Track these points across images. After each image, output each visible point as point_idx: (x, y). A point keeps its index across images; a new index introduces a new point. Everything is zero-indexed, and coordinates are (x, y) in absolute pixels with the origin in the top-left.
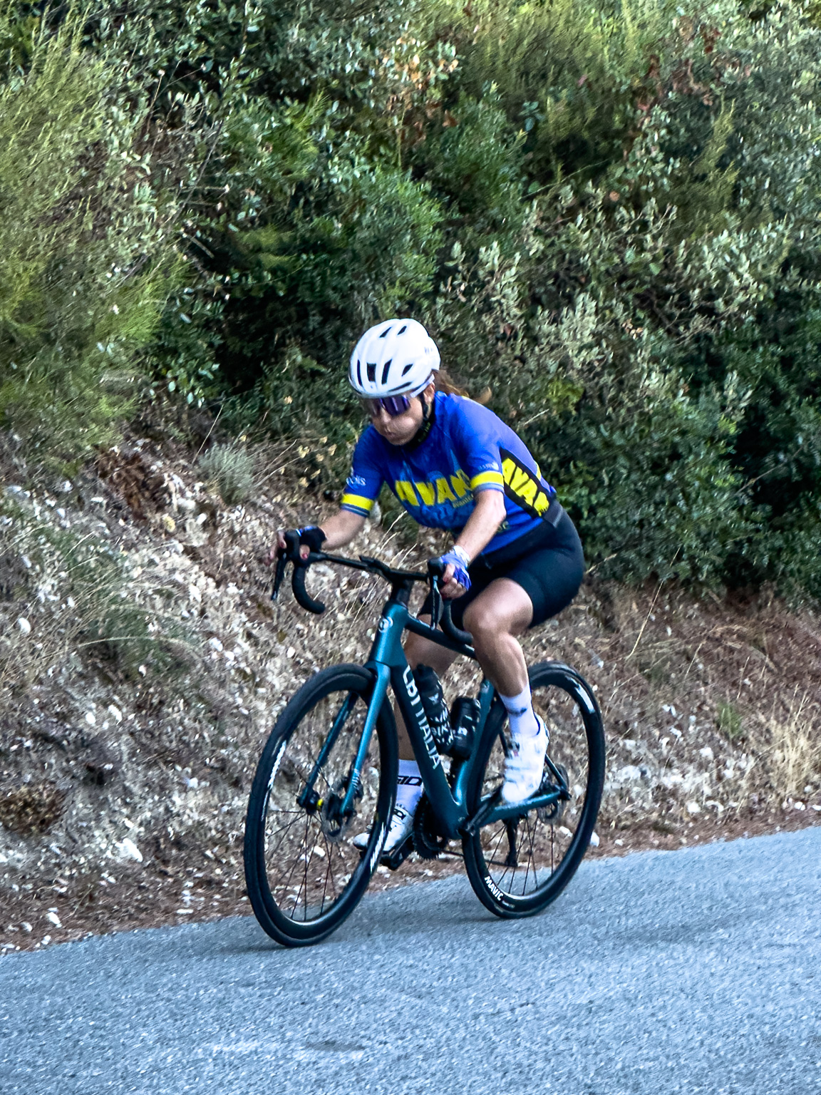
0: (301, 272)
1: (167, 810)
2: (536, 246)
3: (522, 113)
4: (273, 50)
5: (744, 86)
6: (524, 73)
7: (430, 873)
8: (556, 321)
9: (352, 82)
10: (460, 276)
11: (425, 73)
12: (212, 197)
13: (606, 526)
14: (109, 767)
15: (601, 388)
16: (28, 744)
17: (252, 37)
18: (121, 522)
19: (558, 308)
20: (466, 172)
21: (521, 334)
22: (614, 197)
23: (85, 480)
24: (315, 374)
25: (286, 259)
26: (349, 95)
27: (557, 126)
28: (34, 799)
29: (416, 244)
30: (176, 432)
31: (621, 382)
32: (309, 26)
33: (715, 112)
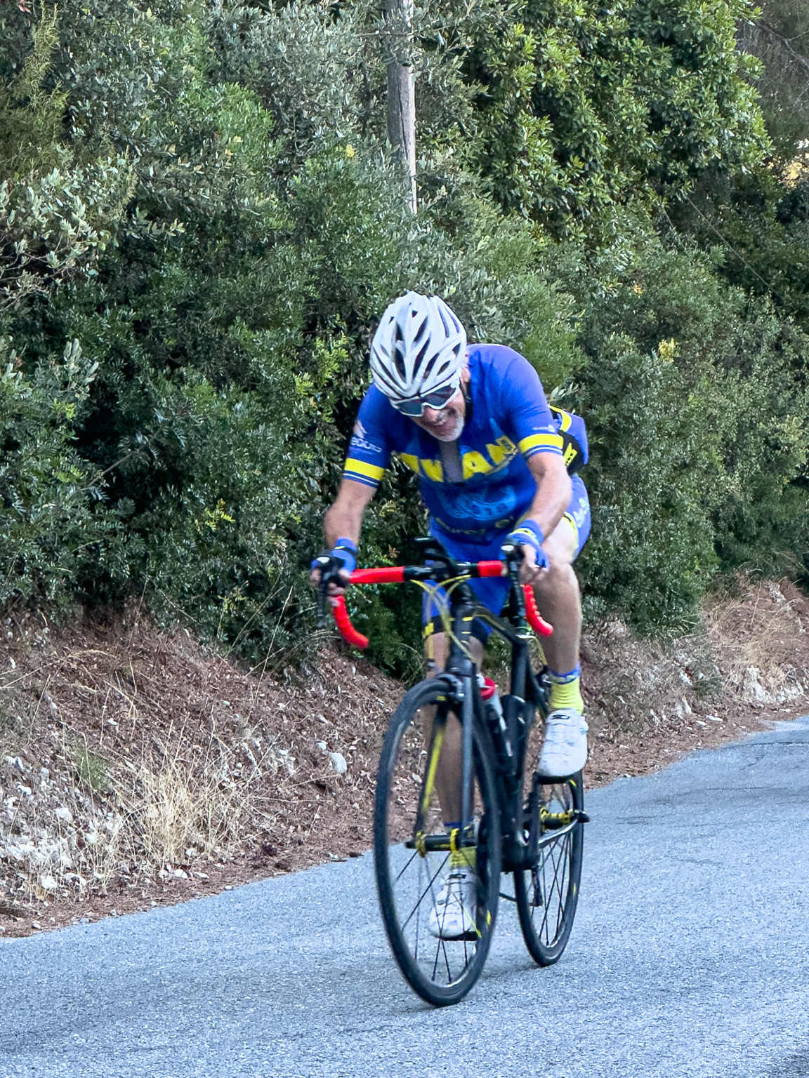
33: (35, 20)
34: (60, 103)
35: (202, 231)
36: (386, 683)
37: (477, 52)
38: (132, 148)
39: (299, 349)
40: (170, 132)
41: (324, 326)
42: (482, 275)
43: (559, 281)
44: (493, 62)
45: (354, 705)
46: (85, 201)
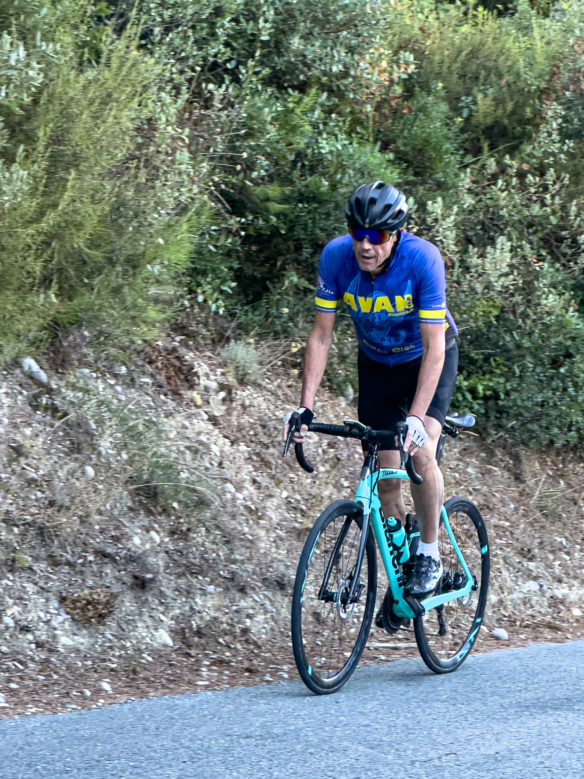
0: (297, 217)
1: (192, 608)
2: (469, 201)
3: (460, 105)
4: (280, 55)
6: (462, 76)
7: (383, 658)
8: (482, 256)
9: (338, 80)
11: (391, 74)
12: (233, 160)
13: (518, 406)
14: (149, 576)
15: (514, 306)
16: (91, 558)
17: (265, 44)
18: (162, 397)
19: (485, 246)
20: (419, 147)
21: (457, 264)
22: (525, 167)
23: (137, 366)
24: (307, 291)
25: (286, 206)
26: (335, 88)
27: (486, 115)
28: (94, 599)
30: (204, 331)
31: (529, 301)
32: (307, 37)
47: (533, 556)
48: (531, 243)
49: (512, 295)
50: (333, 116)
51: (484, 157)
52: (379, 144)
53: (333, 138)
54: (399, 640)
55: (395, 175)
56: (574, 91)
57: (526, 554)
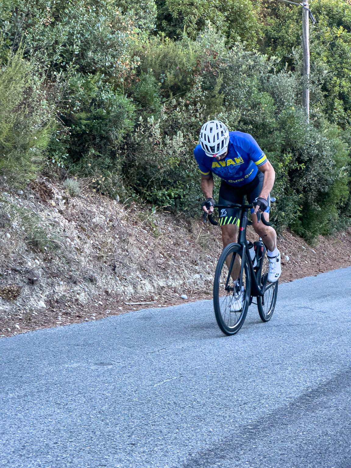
0: (93, 126)
2: (165, 117)
3: (160, 77)
4: (84, 59)
5: (226, 69)
6: (161, 66)
8: (171, 139)
9: (109, 69)
10: (142, 126)
11: (131, 66)
12: (65, 103)
13: (189, 201)
14: (35, 278)
15: (186, 159)
16: (10, 272)
17: (77, 55)
18: (39, 203)
19: (173, 135)
20: (144, 95)
21: (161, 143)
22: (188, 102)
23: (27, 190)
24: (99, 156)
25: (89, 121)
26: (107, 72)
27: (171, 82)
29: (128, 117)
30: (56, 175)
32: (95, 52)
33: (217, 77)
34: (223, 97)
35: (256, 128)
36: (299, 239)
37: (325, 84)
38: (240, 107)
39: (280, 157)
40: (249, 103)
41: (286, 151)
42: (325, 139)
43: (344, 140)
44: (329, 87)
45: (291, 244)
46: (228, 120)
47: (197, 263)
48: (192, 133)
49: (185, 155)
50: (107, 83)
51: (171, 99)
52: (127, 94)
53: (107, 93)
54: (142, 301)
55: (134, 107)
56: (207, 71)
57: (194, 263)
